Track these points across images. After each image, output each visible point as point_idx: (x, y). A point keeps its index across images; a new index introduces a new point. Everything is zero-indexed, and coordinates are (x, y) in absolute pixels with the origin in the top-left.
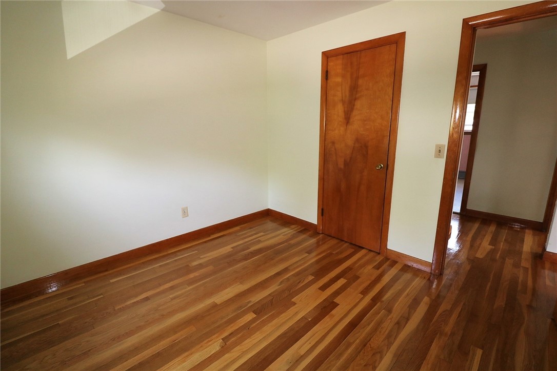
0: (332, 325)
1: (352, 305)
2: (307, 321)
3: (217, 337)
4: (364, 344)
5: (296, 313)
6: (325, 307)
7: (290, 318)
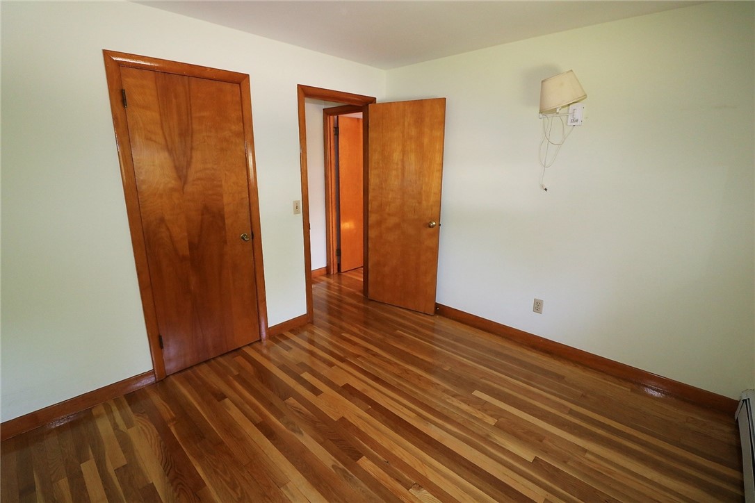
0: (380, 394)
1: (349, 375)
2: (372, 409)
3: (406, 496)
4: (399, 377)
5: (360, 417)
6: (351, 394)
7: (368, 423)
